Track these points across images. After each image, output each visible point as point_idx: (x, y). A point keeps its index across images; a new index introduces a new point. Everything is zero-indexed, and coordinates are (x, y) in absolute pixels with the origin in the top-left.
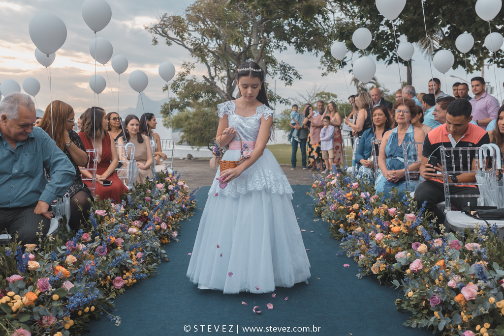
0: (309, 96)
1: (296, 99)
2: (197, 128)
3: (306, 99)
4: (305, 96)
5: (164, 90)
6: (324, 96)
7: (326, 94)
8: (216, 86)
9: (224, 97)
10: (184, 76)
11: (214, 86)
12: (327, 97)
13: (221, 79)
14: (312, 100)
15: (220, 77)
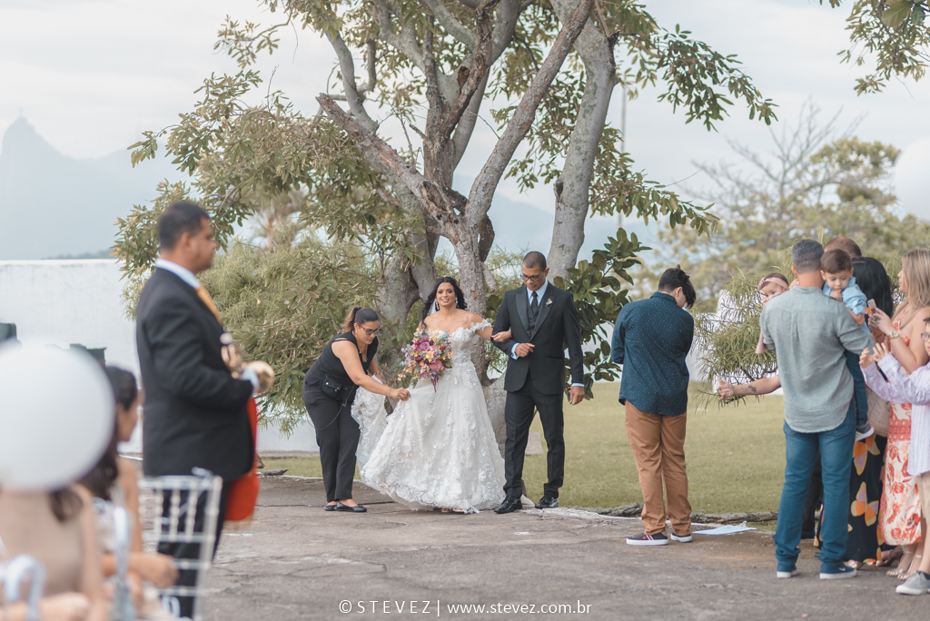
0: (785, 159)
1: (724, 168)
2: (286, 334)
3: (767, 171)
4: (765, 159)
5: (137, 158)
6: (853, 157)
7: (862, 151)
8: (378, 144)
9: (417, 192)
10: (230, 93)
11: (368, 143)
12: (867, 161)
13: (397, 101)
14: (799, 175)
15: (390, 87)
